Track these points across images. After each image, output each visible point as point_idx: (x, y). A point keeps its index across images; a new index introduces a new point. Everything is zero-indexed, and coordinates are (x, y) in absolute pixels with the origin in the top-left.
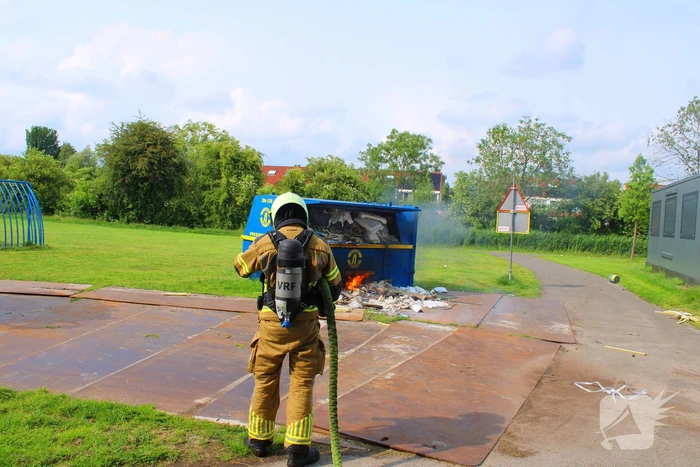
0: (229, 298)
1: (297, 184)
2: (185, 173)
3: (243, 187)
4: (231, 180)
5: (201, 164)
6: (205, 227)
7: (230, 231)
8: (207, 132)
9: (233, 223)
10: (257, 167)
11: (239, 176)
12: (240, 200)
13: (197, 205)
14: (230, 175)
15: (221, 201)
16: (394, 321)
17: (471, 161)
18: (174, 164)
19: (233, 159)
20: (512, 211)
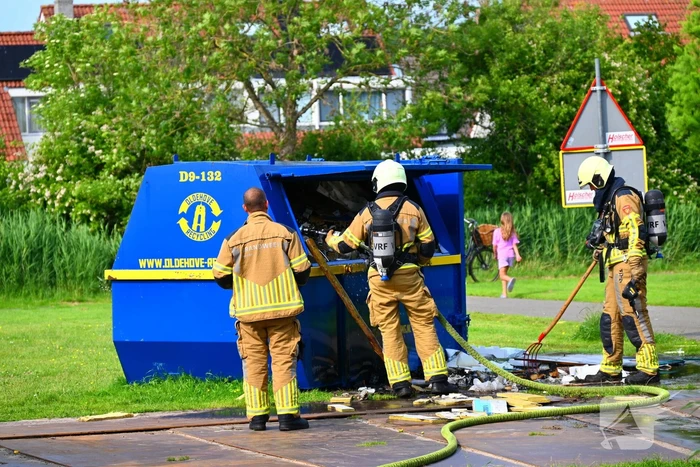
20: (599, 148)
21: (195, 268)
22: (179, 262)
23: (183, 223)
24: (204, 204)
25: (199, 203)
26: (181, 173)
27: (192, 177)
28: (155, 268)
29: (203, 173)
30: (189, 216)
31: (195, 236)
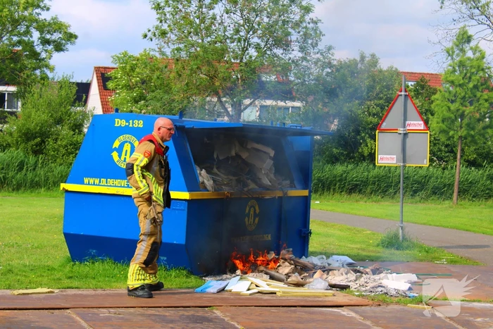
20: (401, 130)
21: (121, 187)
22: (111, 181)
23: (115, 155)
24: (130, 143)
25: (126, 142)
26: (116, 120)
27: (122, 123)
28: (94, 184)
29: (131, 121)
30: (120, 150)
31: (123, 165)
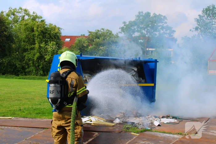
0: (38, 119)
1: (83, 47)
2: (13, 41)
3: (50, 49)
4: (42, 45)
5: (23, 36)
6: (26, 75)
7: (42, 77)
8: (24, 14)
9: (44, 72)
10: (58, 36)
11: (46, 42)
12: (47, 58)
13: (20, 61)
14: (40, 42)
15: (35, 58)
16: (142, 132)
17: (192, 29)
18: (5, 36)
19: (42, 32)
